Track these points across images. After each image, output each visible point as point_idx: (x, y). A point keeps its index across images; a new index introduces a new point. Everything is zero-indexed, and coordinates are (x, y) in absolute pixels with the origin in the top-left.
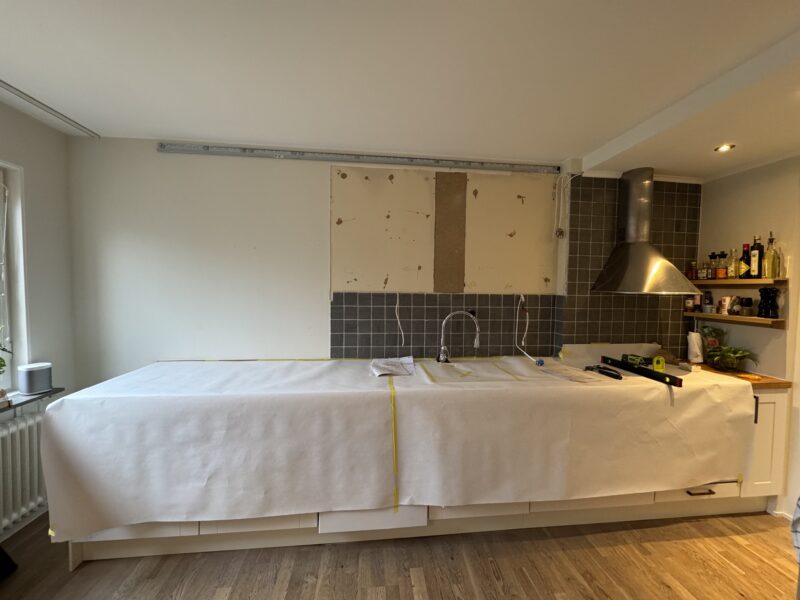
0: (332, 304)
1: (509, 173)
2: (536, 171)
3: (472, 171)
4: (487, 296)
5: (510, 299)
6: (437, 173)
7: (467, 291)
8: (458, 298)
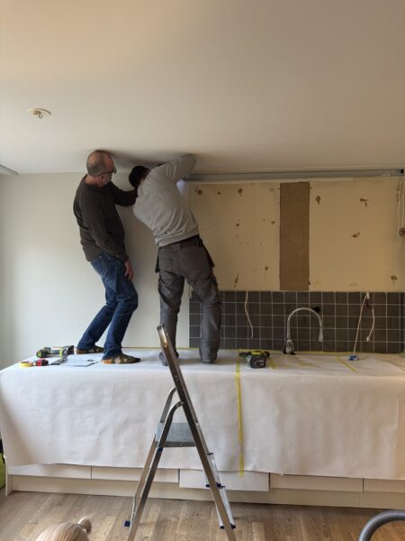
0: (190, 300)
1: (351, 179)
2: (379, 175)
3: (314, 180)
4: (332, 293)
5: (356, 297)
6: (281, 185)
7: (312, 289)
8: (304, 296)
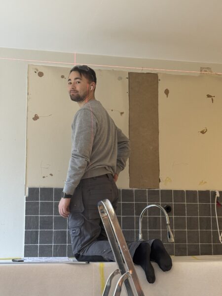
0: (27, 199)
5: (206, 195)
6: (130, 73)
